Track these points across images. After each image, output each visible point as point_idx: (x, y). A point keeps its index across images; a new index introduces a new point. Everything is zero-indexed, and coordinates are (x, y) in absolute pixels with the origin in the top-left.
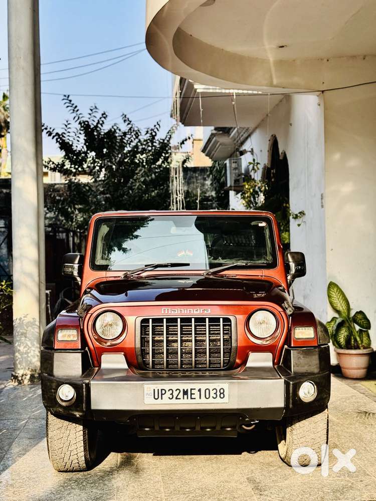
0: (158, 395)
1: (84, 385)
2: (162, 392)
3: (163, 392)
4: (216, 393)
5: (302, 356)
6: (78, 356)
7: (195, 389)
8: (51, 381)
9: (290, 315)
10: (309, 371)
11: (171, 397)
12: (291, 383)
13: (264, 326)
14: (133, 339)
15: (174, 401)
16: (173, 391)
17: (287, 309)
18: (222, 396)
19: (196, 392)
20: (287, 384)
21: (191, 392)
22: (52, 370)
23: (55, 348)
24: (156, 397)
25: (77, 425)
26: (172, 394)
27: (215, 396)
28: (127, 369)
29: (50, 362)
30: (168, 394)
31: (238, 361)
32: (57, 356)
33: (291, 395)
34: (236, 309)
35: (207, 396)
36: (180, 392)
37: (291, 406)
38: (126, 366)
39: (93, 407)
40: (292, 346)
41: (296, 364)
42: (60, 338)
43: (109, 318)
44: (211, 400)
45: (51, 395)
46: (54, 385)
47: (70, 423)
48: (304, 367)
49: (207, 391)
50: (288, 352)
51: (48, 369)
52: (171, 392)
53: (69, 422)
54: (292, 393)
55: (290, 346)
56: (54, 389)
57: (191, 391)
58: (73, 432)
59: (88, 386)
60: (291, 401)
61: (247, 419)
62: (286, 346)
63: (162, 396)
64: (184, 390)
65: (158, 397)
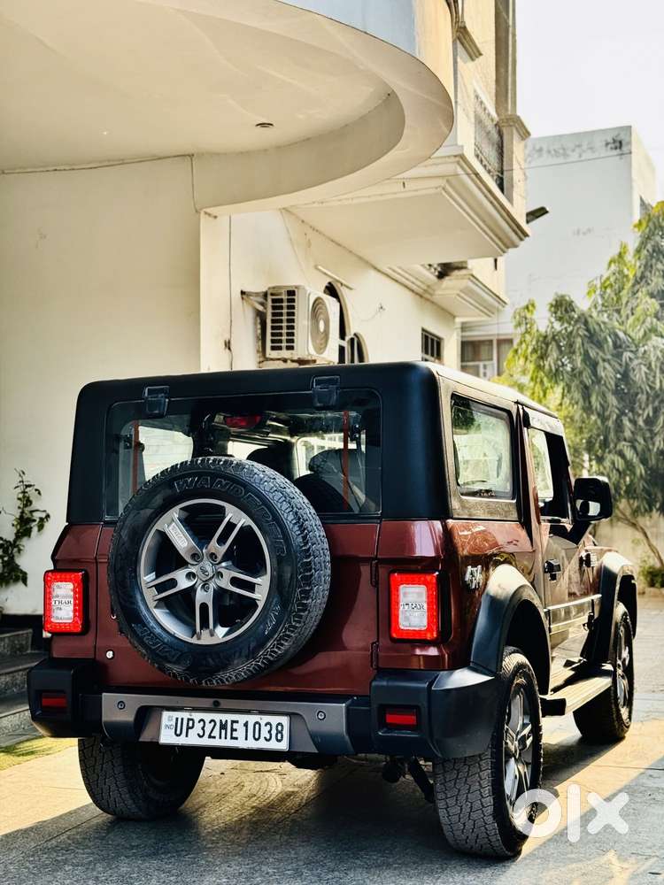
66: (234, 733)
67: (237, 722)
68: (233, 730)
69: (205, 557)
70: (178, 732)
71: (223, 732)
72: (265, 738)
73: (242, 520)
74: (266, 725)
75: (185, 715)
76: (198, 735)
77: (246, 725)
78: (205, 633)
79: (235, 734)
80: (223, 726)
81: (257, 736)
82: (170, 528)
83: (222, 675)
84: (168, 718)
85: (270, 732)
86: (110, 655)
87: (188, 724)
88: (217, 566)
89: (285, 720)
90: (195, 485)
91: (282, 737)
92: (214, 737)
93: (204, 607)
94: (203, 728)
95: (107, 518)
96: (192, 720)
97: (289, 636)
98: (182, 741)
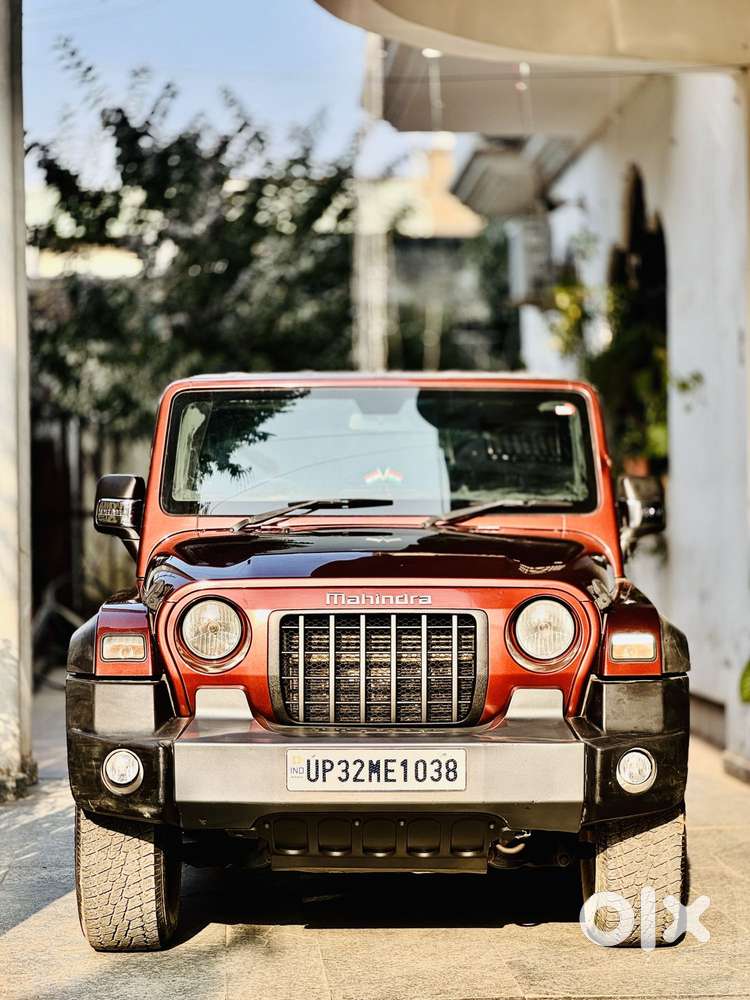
0: (317, 773)
1: (161, 749)
2: (326, 767)
3: (328, 766)
4: (438, 771)
5: (625, 698)
6: (148, 691)
7: (394, 761)
8: (90, 743)
9: (605, 610)
10: (640, 729)
11: (344, 776)
12: (599, 750)
13: (547, 633)
14: (262, 658)
15: (350, 784)
16: (347, 764)
17: (598, 596)
18: (451, 775)
19: (397, 767)
20: (590, 753)
21: (386, 766)
22: (91, 721)
23: (98, 674)
24: (313, 776)
25: (142, 842)
26: (346, 771)
27: (436, 776)
28: (250, 721)
29: (86, 703)
30: (338, 771)
31: (489, 707)
32: (101, 691)
33: (598, 775)
34: (488, 595)
35: (421, 777)
36: (363, 765)
37: (598, 799)
38: (248, 714)
39: (181, 796)
40: (606, 674)
41: (613, 712)
42: (107, 654)
43: (211, 612)
44: (428, 784)
45: (88, 773)
46: (96, 751)
47: (128, 837)
48: (630, 719)
49: (421, 765)
50: (597, 689)
51: (83, 718)
52: (344, 765)
53: (126, 834)
54: (601, 772)
55: (601, 676)
56: (96, 760)
57: (386, 763)
58: (132, 856)
59: (169, 753)
60: (598, 787)
61: (506, 829)
62: (593, 677)
63: (324, 775)
64: (371, 762)
65: (317, 776)
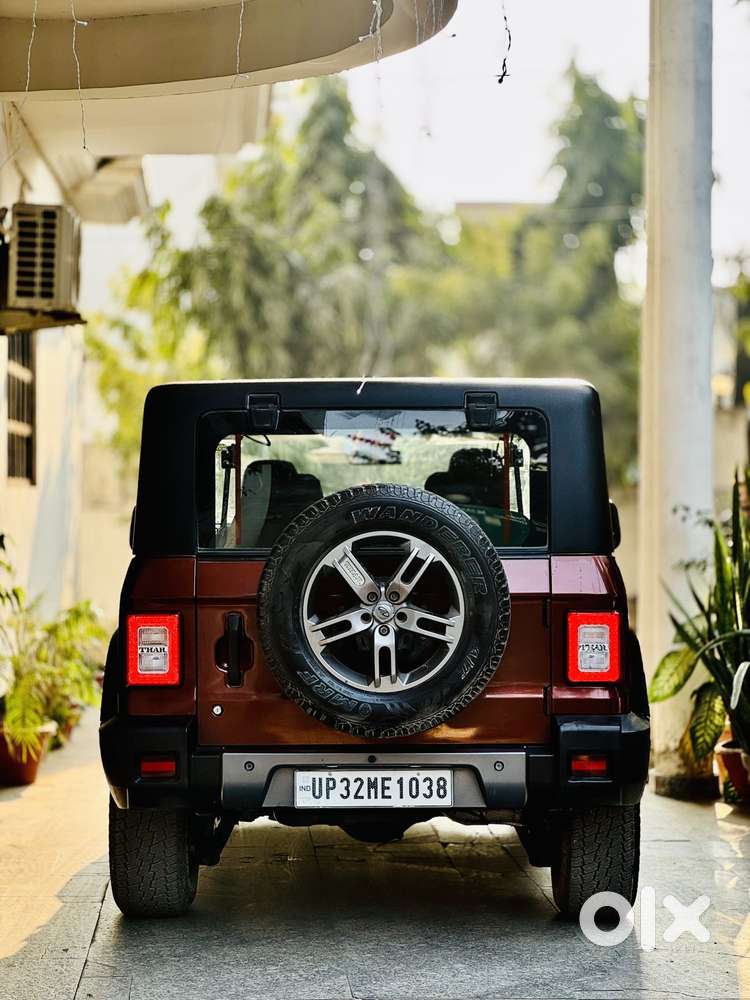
66: (386, 791)
67: (389, 779)
68: (384, 788)
69: (383, 597)
70: (317, 794)
71: (373, 791)
72: (425, 795)
73: (431, 555)
74: (425, 781)
75: (324, 775)
76: (342, 795)
77: (400, 782)
78: (385, 680)
79: (387, 793)
80: (372, 785)
81: (414, 794)
82: (343, 564)
83: (407, 725)
84: (303, 779)
85: (430, 788)
86: (217, 710)
87: (328, 784)
88: (400, 606)
89: (447, 774)
90: (378, 516)
91: (445, 792)
92: (362, 797)
93: (385, 651)
94: (347, 788)
95: (200, 550)
96: (333, 779)
97: (485, 681)
98: (323, 803)
